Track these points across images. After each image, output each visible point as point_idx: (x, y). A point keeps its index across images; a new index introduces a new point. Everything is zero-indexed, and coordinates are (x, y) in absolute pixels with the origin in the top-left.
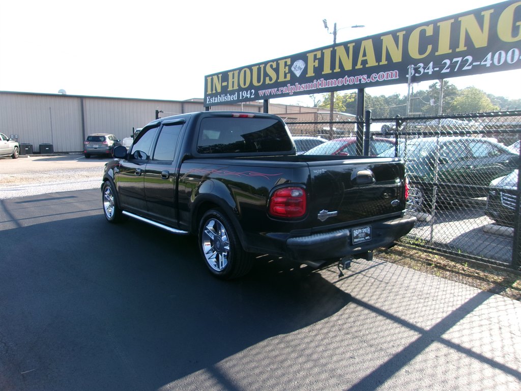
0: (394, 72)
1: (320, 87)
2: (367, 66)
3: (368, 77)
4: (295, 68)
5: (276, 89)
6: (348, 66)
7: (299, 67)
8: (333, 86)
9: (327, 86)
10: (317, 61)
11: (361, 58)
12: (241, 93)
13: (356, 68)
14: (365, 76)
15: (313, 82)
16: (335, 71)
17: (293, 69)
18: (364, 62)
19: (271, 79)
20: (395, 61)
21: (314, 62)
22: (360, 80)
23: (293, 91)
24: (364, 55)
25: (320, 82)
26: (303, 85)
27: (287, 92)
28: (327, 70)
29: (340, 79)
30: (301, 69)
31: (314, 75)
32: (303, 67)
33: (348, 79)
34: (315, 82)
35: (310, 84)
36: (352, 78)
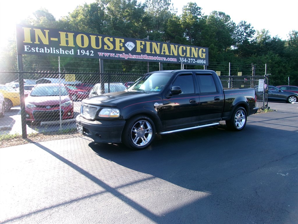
0: (175, 59)
1: (145, 58)
2: (165, 54)
3: (166, 59)
4: (128, 46)
5: (114, 54)
6: (158, 52)
7: (131, 45)
8: (152, 59)
9: (149, 59)
10: (142, 46)
11: (163, 51)
12: (79, 50)
13: (161, 54)
14: (165, 58)
15: (141, 55)
16: (152, 53)
17: (126, 45)
18: (164, 52)
19: (108, 47)
20: (175, 55)
21: (141, 46)
22: (163, 59)
23: (127, 57)
24: (164, 49)
25: (145, 56)
26: (134, 56)
27: (123, 57)
28: (148, 51)
29: (155, 57)
30: (132, 47)
31: (141, 52)
32: (134, 46)
33: (158, 57)
34: (142, 55)
35: (139, 56)
36: (160, 57)
